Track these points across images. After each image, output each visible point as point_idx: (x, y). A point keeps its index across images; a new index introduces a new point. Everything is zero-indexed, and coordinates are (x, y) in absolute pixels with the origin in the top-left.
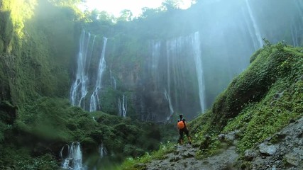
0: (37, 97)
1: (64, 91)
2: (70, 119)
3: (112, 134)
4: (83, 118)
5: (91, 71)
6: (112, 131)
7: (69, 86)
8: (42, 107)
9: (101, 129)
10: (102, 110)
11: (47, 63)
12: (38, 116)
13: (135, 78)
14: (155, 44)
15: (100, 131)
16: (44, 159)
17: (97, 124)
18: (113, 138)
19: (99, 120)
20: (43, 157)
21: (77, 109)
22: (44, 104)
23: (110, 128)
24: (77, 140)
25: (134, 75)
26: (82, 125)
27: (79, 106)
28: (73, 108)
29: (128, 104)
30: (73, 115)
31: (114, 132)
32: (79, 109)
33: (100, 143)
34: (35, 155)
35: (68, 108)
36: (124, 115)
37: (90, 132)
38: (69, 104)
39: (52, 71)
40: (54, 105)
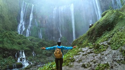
0: (3, 31)
1: (15, 28)
2: (19, 40)
3: (37, 46)
4: (24, 39)
5: (27, 19)
6: (37, 45)
7: (17, 26)
8: (6, 35)
9: (32, 44)
10: (31, 36)
11: (7, 15)
12: (5, 39)
13: (45, 22)
14: (54, 8)
15: (32, 45)
16: (9, 59)
17: (30, 42)
18: (38, 48)
19: (31, 40)
20: (8, 58)
21: (21, 36)
22: (7, 34)
23: (36, 43)
24: (22, 49)
25: (45, 21)
26: (24, 43)
27: (22, 34)
28: (19, 35)
29: (43, 33)
30: (20, 38)
31: (38, 45)
32: (22, 35)
33: (32, 50)
34: (4, 57)
35: (17, 35)
36: (41, 38)
37: (28, 46)
38: (17, 34)
39: (10, 19)
40: (11, 34)
